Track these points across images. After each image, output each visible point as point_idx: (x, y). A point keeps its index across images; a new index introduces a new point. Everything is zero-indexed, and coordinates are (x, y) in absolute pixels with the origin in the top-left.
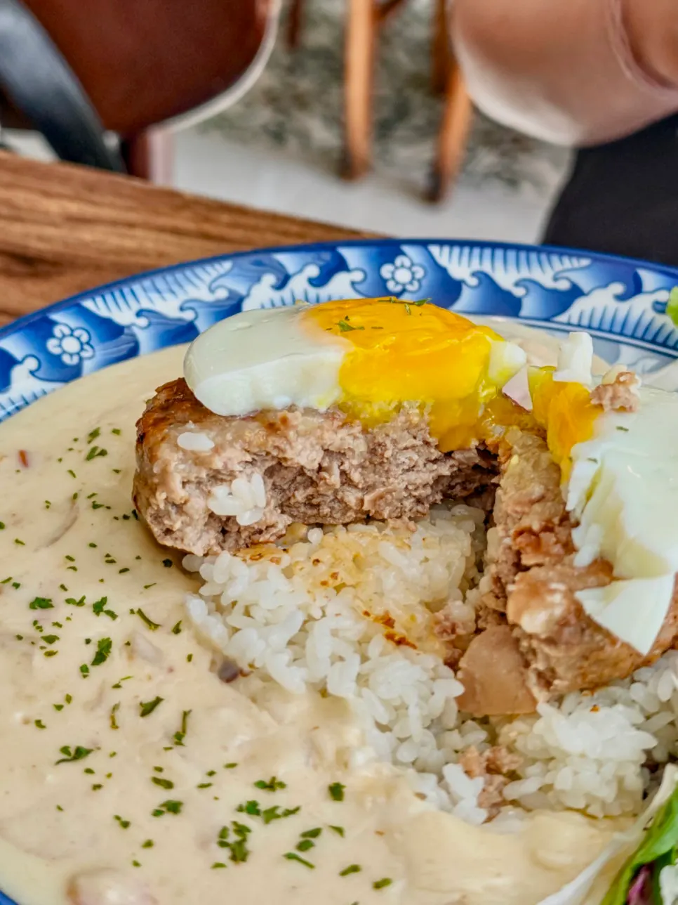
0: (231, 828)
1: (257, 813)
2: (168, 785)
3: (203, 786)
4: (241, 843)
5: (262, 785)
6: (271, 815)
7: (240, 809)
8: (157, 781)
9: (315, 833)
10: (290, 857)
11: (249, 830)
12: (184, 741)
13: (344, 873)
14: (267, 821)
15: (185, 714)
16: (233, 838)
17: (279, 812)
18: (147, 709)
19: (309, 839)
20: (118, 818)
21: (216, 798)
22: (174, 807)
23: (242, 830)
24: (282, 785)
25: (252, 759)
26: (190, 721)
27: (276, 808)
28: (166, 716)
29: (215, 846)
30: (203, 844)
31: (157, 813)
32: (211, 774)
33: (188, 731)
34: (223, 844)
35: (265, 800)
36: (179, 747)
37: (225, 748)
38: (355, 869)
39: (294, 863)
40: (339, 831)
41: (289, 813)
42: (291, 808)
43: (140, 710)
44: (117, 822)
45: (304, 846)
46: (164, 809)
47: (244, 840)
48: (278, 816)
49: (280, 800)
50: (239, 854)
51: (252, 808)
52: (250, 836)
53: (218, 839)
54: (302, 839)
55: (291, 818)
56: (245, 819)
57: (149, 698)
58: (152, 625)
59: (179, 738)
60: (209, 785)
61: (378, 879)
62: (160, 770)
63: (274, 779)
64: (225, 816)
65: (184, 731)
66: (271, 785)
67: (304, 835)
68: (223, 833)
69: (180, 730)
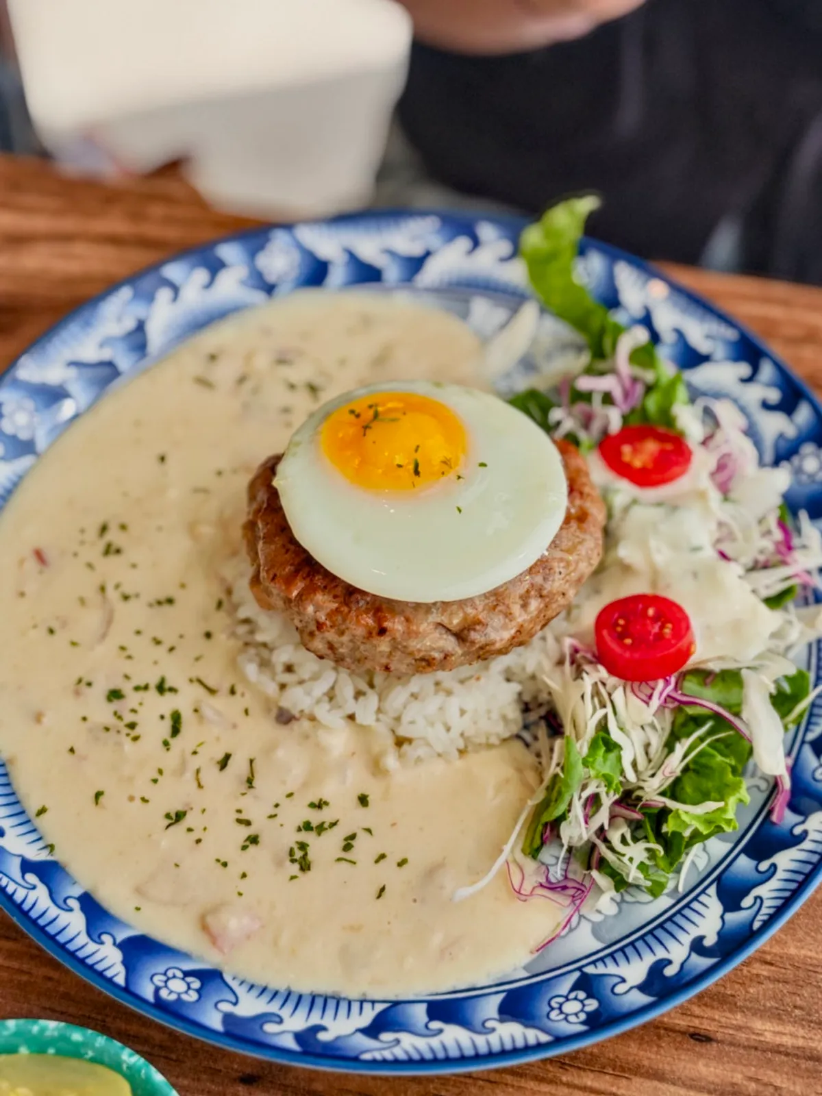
0: (296, 847)
1: (311, 829)
2: (248, 823)
3: (271, 817)
4: (305, 857)
5: (312, 805)
6: (321, 829)
7: (299, 830)
8: (239, 821)
9: (353, 837)
10: (339, 860)
11: (308, 845)
12: (254, 784)
13: (377, 861)
14: (319, 834)
15: (251, 761)
16: (298, 854)
17: (326, 825)
18: (224, 763)
19: (349, 843)
20: (218, 861)
21: (282, 825)
22: (254, 840)
23: (303, 846)
24: (326, 803)
25: (305, 785)
26: (254, 765)
27: (323, 823)
28: (238, 766)
29: (288, 863)
30: (279, 864)
31: (244, 848)
32: (277, 806)
33: (255, 775)
34: (293, 861)
35: (315, 817)
36: (252, 790)
37: (284, 782)
38: (383, 856)
39: (344, 864)
40: (369, 831)
41: (333, 824)
42: (334, 821)
43: (218, 767)
44: (219, 865)
45: (347, 848)
46: (248, 843)
47: (306, 854)
48: (326, 829)
49: (325, 816)
50: (305, 866)
51: (307, 827)
52: (310, 850)
53: (289, 858)
54: (346, 843)
55: (335, 828)
56: (305, 837)
57: (221, 756)
58: (212, 691)
59: (250, 781)
60: (275, 816)
61: (399, 861)
62: (239, 811)
63: (321, 800)
64: (291, 838)
65: (253, 776)
66: (319, 805)
67: (346, 839)
68: (291, 852)
69: (250, 776)
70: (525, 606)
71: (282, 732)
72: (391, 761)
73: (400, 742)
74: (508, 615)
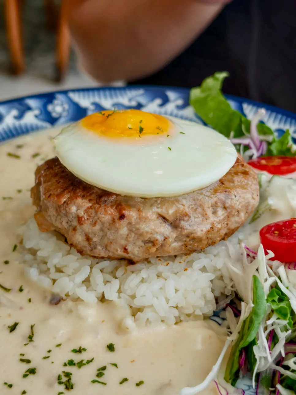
0: (62, 375)
1: (74, 364)
2: (28, 361)
3: (45, 358)
4: (69, 381)
5: (75, 351)
6: (80, 364)
7: (65, 365)
8: (22, 360)
9: (104, 368)
10: (94, 382)
11: (71, 374)
12: (33, 339)
13: (121, 383)
14: (80, 367)
15: (32, 327)
16: (64, 379)
17: (84, 362)
19: (101, 372)
20: (6, 384)
21: (52, 362)
22: (32, 371)
23: (68, 375)
24: (85, 350)
25: (69, 340)
26: (34, 328)
27: (82, 361)
28: (23, 330)
29: (56, 385)
30: (50, 385)
31: (25, 376)
32: (49, 351)
33: (34, 333)
34: (60, 383)
35: (77, 358)
36: (32, 342)
37: (55, 338)
38: (125, 380)
39: (97, 385)
40: (115, 365)
41: (89, 362)
42: (90, 360)
43: (9, 330)
44: (6, 386)
45: (100, 375)
46: (28, 373)
47: (70, 379)
48: (84, 364)
49: (84, 356)
50: (69, 386)
51: (71, 363)
52: (72, 377)
53: (57, 381)
54: (99, 372)
55: (91, 364)
56: (68, 369)
57: (11, 323)
58: (7, 290)
59: (31, 338)
60: (48, 357)
61: (138, 382)
62: (23, 355)
63: (80, 348)
64: (59, 369)
65: (33, 334)
66: (79, 351)
67: (99, 370)
68: (59, 378)
69: (31, 334)
70: (214, 213)
71: (54, 310)
72: (129, 322)
73: (135, 311)
74: (205, 216)
